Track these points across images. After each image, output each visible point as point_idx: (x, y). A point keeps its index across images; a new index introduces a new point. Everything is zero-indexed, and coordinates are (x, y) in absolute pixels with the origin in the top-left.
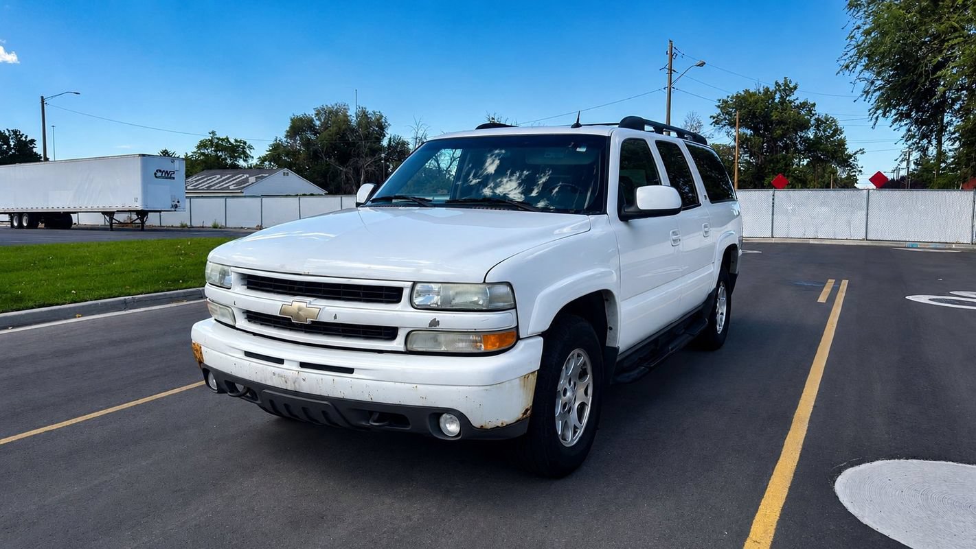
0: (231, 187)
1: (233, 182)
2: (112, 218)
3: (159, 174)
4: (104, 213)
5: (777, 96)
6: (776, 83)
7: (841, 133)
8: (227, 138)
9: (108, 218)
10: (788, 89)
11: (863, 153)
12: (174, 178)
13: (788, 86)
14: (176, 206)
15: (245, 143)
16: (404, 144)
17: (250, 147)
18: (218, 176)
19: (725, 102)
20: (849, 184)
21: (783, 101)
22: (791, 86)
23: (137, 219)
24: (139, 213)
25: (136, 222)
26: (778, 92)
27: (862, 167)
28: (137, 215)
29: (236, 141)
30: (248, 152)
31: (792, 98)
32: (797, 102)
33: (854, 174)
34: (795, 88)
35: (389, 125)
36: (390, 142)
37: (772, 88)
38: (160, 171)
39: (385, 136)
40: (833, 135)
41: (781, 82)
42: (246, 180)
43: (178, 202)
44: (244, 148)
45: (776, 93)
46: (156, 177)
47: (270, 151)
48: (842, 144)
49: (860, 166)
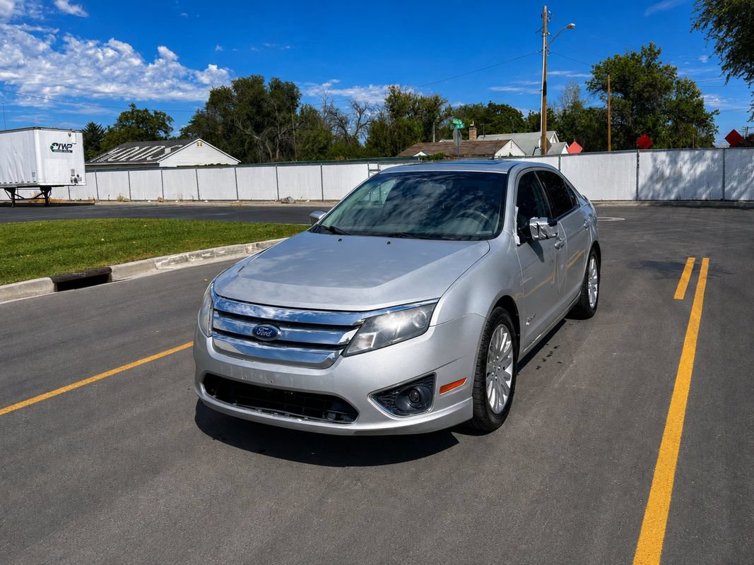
0: (149, 159)
1: (150, 154)
2: (13, 195)
3: (56, 148)
4: (6, 189)
5: (644, 60)
6: (643, 48)
7: (699, 94)
8: (146, 111)
9: (10, 194)
10: (652, 53)
11: (718, 114)
12: (71, 151)
13: (653, 51)
14: (76, 181)
15: (164, 115)
16: (315, 112)
17: (170, 119)
18: (137, 148)
19: (598, 68)
20: (707, 143)
21: (649, 65)
22: (656, 51)
23: (41, 194)
24: (42, 188)
25: (40, 197)
26: (644, 56)
27: (718, 127)
28: (41, 190)
29: (156, 113)
30: (167, 123)
31: (656, 62)
32: (661, 66)
33: (711, 133)
34: (659, 52)
35: (301, 95)
36: (302, 111)
37: (639, 53)
38: (57, 145)
39: (297, 106)
40: (692, 97)
41: (647, 47)
42: (163, 151)
43: (78, 176)
44: (164, 120)
45: (642, 57)
46: (53, 151)
47: (192, 122)
48: (700, 104)
49: (716, 126)
